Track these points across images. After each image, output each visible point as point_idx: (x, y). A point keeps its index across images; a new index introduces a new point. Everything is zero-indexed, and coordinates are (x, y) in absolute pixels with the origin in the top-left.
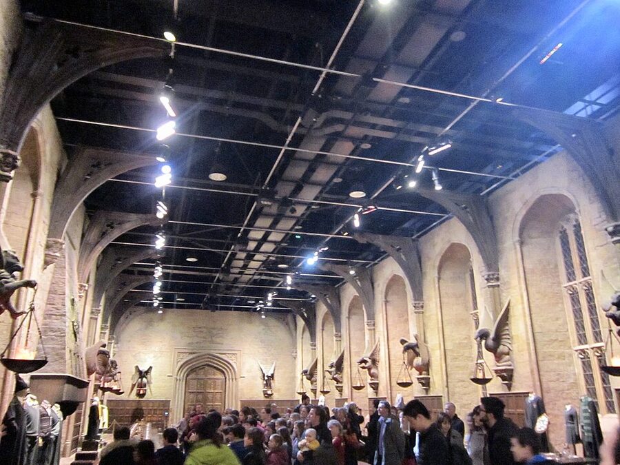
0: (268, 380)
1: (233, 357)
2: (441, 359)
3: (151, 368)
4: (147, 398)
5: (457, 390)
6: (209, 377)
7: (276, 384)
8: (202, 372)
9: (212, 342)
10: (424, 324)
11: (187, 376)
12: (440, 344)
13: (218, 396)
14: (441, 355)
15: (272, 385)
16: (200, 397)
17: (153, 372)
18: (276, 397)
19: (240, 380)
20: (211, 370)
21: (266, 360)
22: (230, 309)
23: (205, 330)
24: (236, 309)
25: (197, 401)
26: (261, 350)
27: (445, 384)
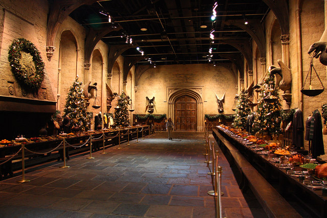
0: (221, 103)
1: (200, 91)
2: (298, 79)
3: (154, 98)
4: (155, 113)
5: (311, 104)
6: (188, 102)
7: (225, 105)
8: (184, 99)
9: (187, 82)
10: (289, 53)
11: (175, 101)
12: (298, 67)
13: (193, 112)
14: (298, 77)
15: (224, 106)
16: (183, 112)
17: (155, 100)
18: (226, 112)
19: (204, 103)
20: (188, 98)
21: (220, 91)
22: (196, 63)
23: (182, 76)
24: (200, 62)
25: (182, 115)
26: (216, 86)
27: (300, 99)
